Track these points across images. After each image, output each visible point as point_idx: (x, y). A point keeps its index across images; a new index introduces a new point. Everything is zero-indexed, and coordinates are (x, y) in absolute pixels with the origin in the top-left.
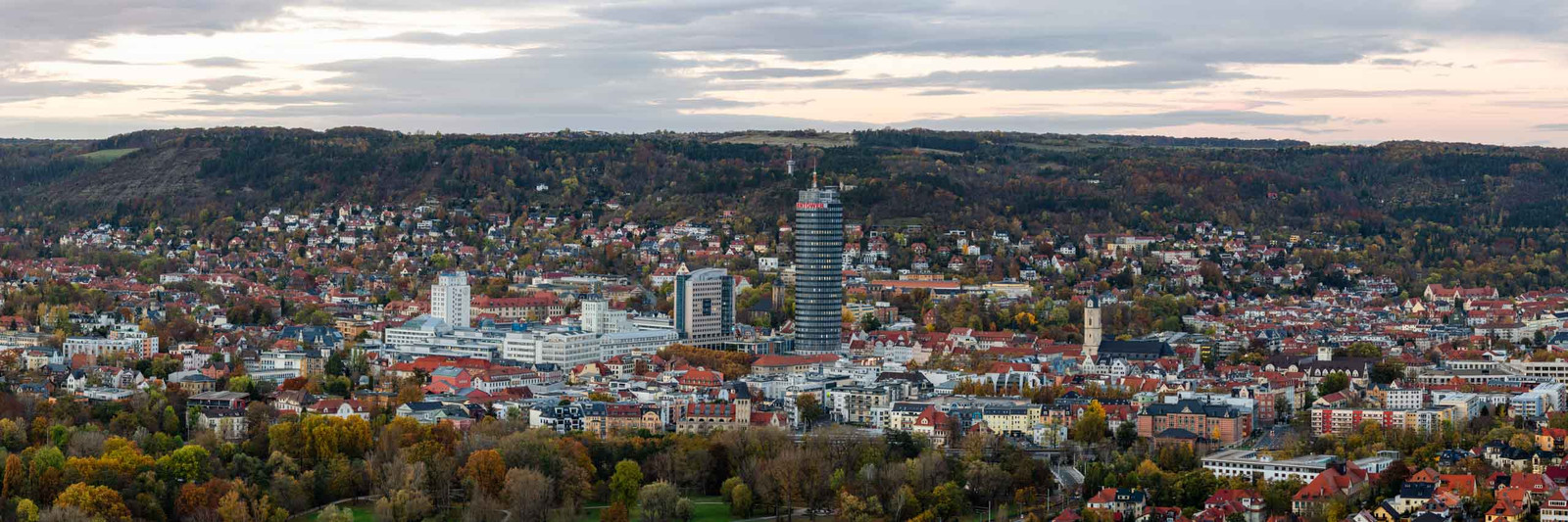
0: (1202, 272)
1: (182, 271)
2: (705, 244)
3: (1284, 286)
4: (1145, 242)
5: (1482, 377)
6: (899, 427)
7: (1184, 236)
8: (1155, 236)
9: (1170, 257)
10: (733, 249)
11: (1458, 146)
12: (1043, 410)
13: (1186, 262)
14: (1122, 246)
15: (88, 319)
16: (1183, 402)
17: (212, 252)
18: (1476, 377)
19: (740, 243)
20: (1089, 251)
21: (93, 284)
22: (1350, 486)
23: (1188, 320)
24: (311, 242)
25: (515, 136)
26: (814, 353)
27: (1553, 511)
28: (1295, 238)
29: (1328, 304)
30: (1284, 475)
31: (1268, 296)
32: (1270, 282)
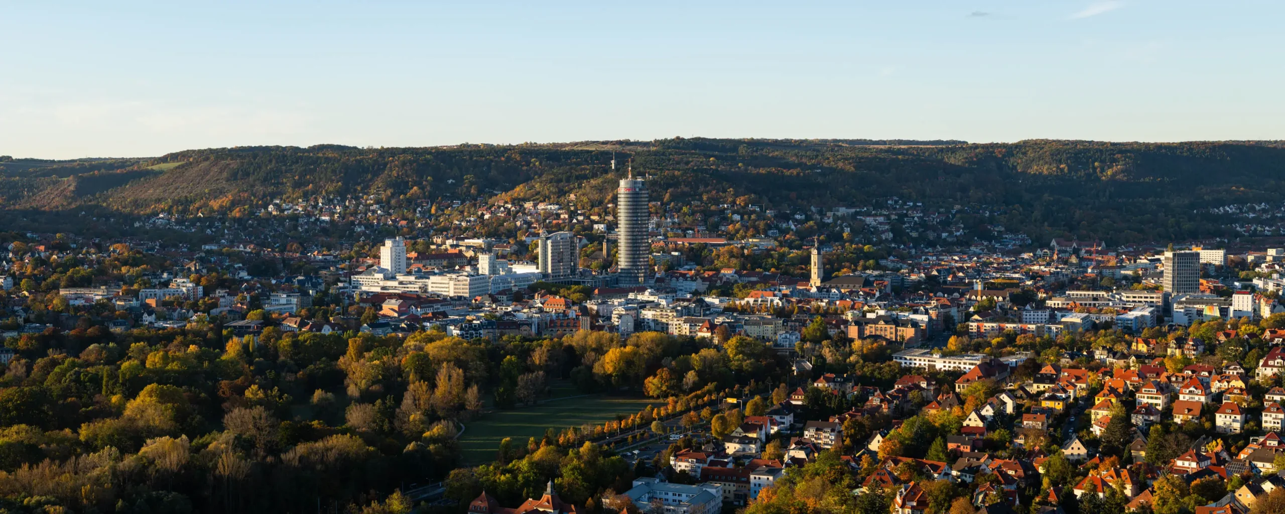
0: (892, 230)
1: (217, 243)
2: (558, 215)
3: (949, 240)
4: (853, 210)
5: (1093, 302)
6: (688, 334)
7: (879, 206)
8: (860, 208)
9: (869, 220)
10: (577, 219)
11: (1076, 143)
12: (784, 322)
13: (881, 223)
14: (836, 213)
15: (155, 275)
16: (879, 318)
17: (236, 229)
18: (1088, 302)
19: (581, 215)
20: (814, 217)
21: (157, 252)
22: (997, 375)
23: (883, 262)
24: (301, 221)
25: (432, 148)
26: (631, 286)
27: (1146, 396)
28: (957, 207)
29: (981, 251)
30: (949, 367)
31: (938, 246)
32: (939, 236)
